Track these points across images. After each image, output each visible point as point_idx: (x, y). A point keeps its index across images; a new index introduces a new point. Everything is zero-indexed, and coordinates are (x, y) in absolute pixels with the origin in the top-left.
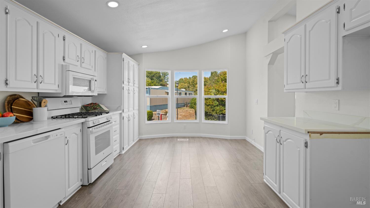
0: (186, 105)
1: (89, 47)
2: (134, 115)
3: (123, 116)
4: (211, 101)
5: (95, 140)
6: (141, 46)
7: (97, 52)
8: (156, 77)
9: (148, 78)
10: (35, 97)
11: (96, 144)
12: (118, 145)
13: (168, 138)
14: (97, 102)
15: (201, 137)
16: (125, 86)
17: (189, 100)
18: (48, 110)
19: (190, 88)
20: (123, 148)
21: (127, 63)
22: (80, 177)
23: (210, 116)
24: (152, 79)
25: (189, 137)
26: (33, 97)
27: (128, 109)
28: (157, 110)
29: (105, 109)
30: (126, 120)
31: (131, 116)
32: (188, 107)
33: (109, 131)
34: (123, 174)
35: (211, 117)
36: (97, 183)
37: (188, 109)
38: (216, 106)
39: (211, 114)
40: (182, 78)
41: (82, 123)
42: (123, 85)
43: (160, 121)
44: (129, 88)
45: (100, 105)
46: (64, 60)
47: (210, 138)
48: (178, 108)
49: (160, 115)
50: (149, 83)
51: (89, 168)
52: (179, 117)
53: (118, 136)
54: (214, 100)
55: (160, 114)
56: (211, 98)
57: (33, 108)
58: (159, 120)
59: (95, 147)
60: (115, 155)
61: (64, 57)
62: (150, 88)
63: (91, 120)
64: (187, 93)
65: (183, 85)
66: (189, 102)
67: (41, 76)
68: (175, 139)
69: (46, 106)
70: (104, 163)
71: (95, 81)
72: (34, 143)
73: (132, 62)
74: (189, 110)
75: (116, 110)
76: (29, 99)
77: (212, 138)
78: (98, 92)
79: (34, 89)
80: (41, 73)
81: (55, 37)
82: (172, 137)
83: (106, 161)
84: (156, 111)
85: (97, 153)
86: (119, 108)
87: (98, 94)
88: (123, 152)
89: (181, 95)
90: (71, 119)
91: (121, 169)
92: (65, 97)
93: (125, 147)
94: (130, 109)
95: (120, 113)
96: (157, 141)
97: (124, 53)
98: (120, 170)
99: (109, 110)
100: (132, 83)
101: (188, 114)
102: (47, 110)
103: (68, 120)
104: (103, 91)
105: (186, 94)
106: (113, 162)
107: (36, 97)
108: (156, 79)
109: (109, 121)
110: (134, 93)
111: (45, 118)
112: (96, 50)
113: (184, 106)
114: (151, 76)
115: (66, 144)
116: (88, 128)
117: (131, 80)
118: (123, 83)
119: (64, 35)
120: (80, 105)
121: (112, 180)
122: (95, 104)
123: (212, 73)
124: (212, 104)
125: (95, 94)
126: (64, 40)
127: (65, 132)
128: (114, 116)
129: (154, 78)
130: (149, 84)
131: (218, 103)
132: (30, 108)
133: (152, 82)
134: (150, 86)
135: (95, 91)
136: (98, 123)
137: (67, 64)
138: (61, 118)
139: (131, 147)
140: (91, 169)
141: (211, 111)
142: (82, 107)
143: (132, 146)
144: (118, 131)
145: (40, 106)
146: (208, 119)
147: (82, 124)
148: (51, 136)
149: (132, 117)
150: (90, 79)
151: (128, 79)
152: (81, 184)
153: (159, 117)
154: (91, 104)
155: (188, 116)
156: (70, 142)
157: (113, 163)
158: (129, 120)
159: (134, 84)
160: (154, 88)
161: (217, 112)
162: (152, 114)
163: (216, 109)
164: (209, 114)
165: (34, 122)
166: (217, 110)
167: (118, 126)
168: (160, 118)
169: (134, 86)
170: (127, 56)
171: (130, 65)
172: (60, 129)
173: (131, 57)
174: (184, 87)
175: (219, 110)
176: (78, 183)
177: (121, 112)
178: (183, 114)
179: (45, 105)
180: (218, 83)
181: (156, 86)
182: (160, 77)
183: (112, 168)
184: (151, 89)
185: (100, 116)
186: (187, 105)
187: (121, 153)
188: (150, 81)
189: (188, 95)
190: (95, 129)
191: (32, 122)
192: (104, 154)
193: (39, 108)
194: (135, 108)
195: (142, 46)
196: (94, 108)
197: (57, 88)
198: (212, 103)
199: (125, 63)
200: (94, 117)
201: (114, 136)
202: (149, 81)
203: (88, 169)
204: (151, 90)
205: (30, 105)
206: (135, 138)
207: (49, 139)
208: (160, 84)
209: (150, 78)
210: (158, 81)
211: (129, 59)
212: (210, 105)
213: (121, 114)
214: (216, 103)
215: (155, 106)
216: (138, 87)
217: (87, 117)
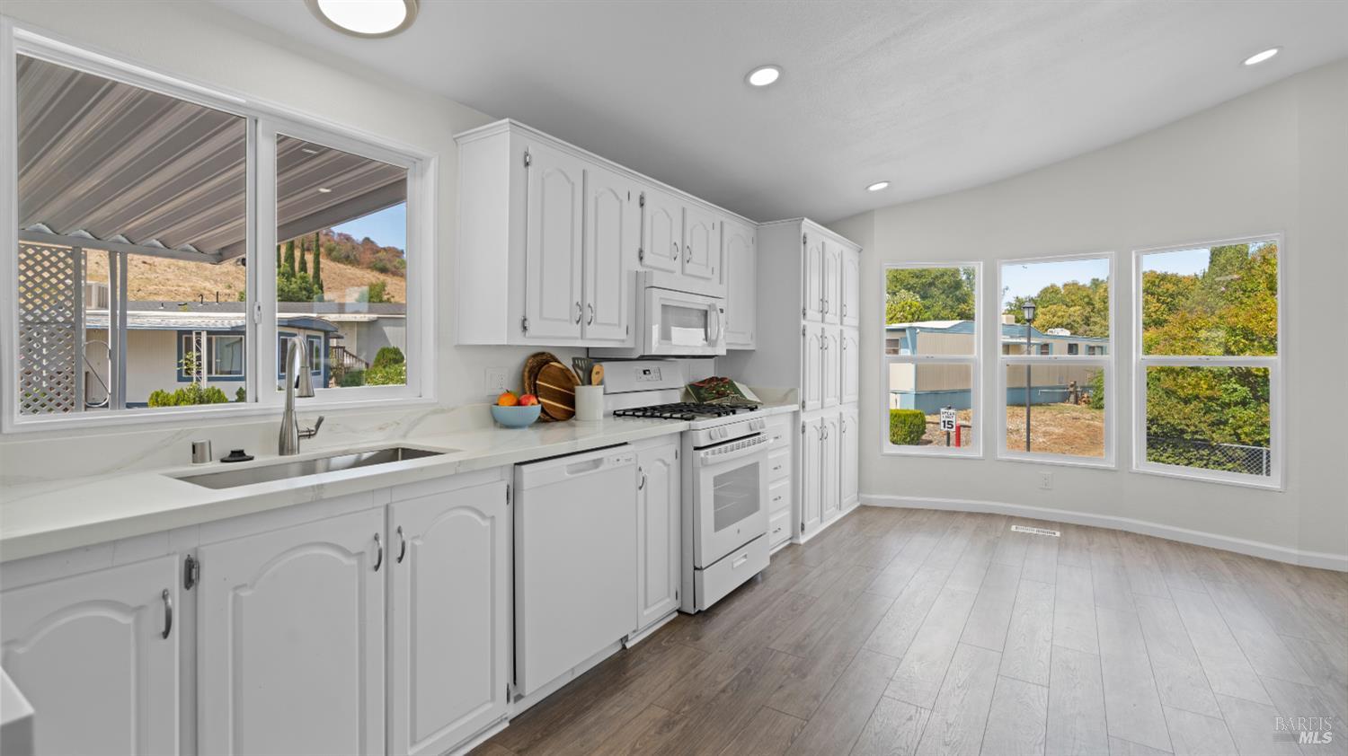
0: (1072, 397)
1: (704, 215)
2: (841, 422)
3: (803, 422)
4: (1202, 382)
5: (715, 486)
6: (867, 188)
7: (726, 227)
8: (940, 286)
9: (911, 293)
10: (578, 359)
11: (718, 501)
12: (786, 514)
13: (970, 514)
14: (729, 377)
15: (1127, 534)
16: (812, 324)
17: (1089, 375)
18: (605, 394)
19: (1095, 323)
20: (803, 525)
21: (817, 248)
22: (675, 585)
23: (1197, 447)
24: (923, 298)
25: (1063, 526)
26: (574, 359)
27: (818, 400)
28: (943, 410)
29: (750, 396)
30: (813, 436)
31: (833, 424)
32: (1083, 405)
33: (755, 466)
34: (795, 608)
35: (1205, 452)
36: (717, 615)
37: (1082, 412)
38: (1236, 404)
39: (1204, 440)
40: (1053, 286)
41: (682, 433)
42: (803, 322)
43: (953, 452)
44: (823, 329)
45: (736, 383)
46: (641, 258)
47: (1174, 544)
48: (1031, 405)
49: (954, 429)
50: (913, 310)
51: (698, 566)
52: (1038, 439)
53: (786, 483)
54: (1218, 376)
55: (954, 424)
56: (1206, 366)
57: (577, 387)
58: (948, 444)
59: (715, 508)
60: (777, 541)
61: (641, 251)
62: (915, 328)
63: (706, 427)
64: (1076, 345)
65: (1060, 314)
66: (1086, 384)
67: (589, 306)
68: (1002, 524)
69: (601, 383)
70: (738, 560)
71: (719, 311)
72: (572, 473)
73: (835, 244)
74: (1088, 416)
75: (783, 401)
76: (568, 364)
77: (1188, 546)
78: (727, 344)
79: (576, 338)
80: (590, 300)
81: (621, 201)
82: (990, 514)
83: (745, 556)
84: (939, 413)
85: (720, 524)
86: (790, 394)
87: (728, 351)
88: (803, 540)
89: (1047, 353)
90: (655, 420)
91: (791, 590)
92: (643, 358)
93: (807, 524)
94: (827, 400)
95: (794, 412)
96: (925, 520)
97: (806, 219)
98: (786, 591)
99: (759, 401)
100: (836, 314)
101: (1080, 433)
102: (602, 392)
103: (648, 421)
104: (743, 342)
105: (1072, 349)
106: (768, 563)
107: (581, 359)
108: (943, 296)
109: (758, 434)
110: (842, 348)
111: (600, 414)
112: (723, 219)
113: (1065, 398)
114: (922, 284)
115: (640, 488)
116: (696, 449)
117: (833, 306)
118: (804, 315)
119: (643, 193)
120: (682, 383)
121: (758, 618)
122: (722, 379)
123: (1215, 254)
124: (1209, 393)
125: (721, 351)
126: (642, 205)
127: (637, 456)
128: (773, 420)
129: (934, 291)
130: (913, 314)
131: (1246, 388)
132: (569, 385)
133: (924, 306)
134: (918, 320)
135: (719, 342)
136: (721, 437)
137: (647, 270)
138: (634, 415)
139: (830, 527)
140: (701, 569)
141: (1203, 427)
142: (687, 389)
143: (833, 526)
144: (787, 469)
145: (590, 383)
146: (1186, 462)
147: (679, 436)
148: (605, 460)
149: (835, 427)
150: (705, 308)
151: (822, 300)
152: (675, 605)
153: (948, 434)
154: (712, 379)
155: (1082, 439)
156: (649, 481)
157: (768, 567)
158: (825, 435)
159: (842, 316)
160: (932, 329)
161: (1239, 431)
162: (924, 422)
163: (1233, 417)
164: (1192, 439)
165: (577, 423)
166: (1241, 423)
167: (786, 453)
168: (953, 440)
169: (841, 324)
170: (820, 226)
171: (827, 256)
172: (626, 443)
173: (833, 230)
174: (1066, 320)
175: (1251, 425)
176: (668, 600)
177: (795, 407)
178: (1057, 431)
179: (599, 380)
180: (1248, 297)
181: (943, 319)
182: (958, 285)
183: (763, 580)
184: (918, 330)
185: (731, 418)
186: (1077, 397)
187: (795, 541)
188: (918, 304)
189: (1082, 355)
190: (713, 453)
191: (572, 421)
192: (739, 531)
193: (587, 388)
194: (845, 399)
195: (871, 185)
196: (718, 392)
197: (624, 336)
198: (1211, 388)
199: (811, 249)
200: (714, 417)
201: (773, 482)
202: (915, 303)
203: (696, 569)
204: (921, 336)
205: (569, 379)
206: (844, 501)
207: (601, 468)
208: (958, 310)
209: (918, 293)
210: (950, 303)
211: (824, 235)
212: (1197, 397)
213: (796, 414)
214: (1235, 390)
215: (936, 393)
216: (857, 325)
217: (692, 418)
